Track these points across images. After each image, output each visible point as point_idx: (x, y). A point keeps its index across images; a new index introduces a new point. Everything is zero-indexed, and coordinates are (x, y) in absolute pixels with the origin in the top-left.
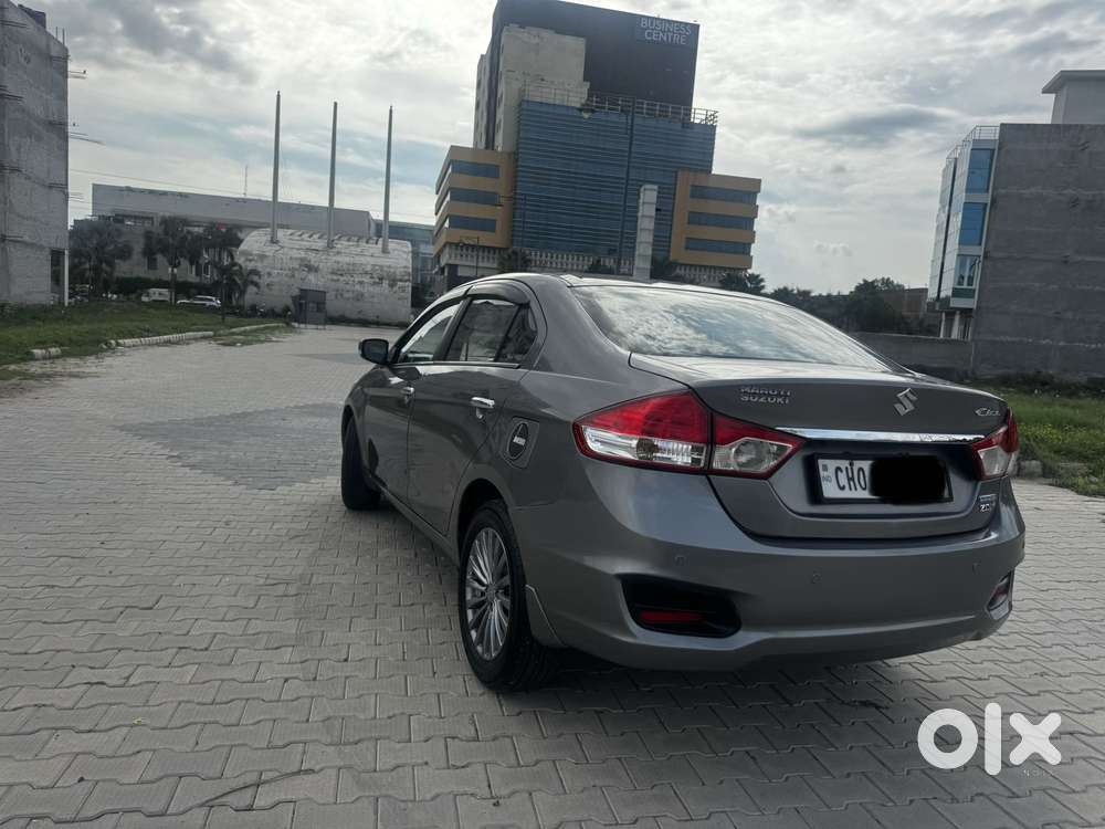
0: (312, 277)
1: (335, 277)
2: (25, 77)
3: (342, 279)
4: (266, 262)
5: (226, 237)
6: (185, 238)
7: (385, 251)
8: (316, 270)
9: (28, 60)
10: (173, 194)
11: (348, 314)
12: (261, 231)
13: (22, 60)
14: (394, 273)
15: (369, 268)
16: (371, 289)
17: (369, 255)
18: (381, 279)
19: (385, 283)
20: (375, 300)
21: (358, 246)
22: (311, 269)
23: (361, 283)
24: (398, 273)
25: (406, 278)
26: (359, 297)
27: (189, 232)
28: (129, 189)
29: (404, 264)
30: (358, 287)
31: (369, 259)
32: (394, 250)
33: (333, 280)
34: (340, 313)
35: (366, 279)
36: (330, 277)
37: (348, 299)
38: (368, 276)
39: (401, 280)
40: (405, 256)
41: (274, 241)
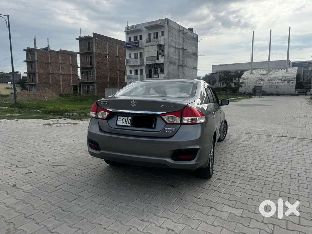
0: (262, 83)
1: (269, 82)
2: (188, 44)
3: (271, 82)
4: (248, 80)
5: (239, 74)
6: (229, 76)
7: (287, 72)
8: (263, 80)
9: (189, 40)
10: (231, 64)
11: (274, 93)
12: (248, 71)
13: (188, 41)
14: (290, 78)
15: (280, 78)
16: (281, 84)
17: (281, 74)
18: (285, 81)
19: (286, 82)
20: (282, 87)
21: (278, 71)
22: (262, 80)
23: (278, 83)
24: (291, 78)
25: (294, 79)
26: (277, 87)
27: (230, 74)
28: (220, 65)
29: (294, 75)
30: (276, 84)
31: (281, 75)
32: (290, 71)
33: (268, 83)
34: (270, 93)
35: (280, 81)
36: (268, 82)
37: (273, 88)
38: (280, 80)
39: (292, 80)
40: (294, 72)
41: (251, 73)
